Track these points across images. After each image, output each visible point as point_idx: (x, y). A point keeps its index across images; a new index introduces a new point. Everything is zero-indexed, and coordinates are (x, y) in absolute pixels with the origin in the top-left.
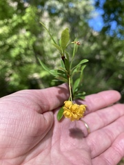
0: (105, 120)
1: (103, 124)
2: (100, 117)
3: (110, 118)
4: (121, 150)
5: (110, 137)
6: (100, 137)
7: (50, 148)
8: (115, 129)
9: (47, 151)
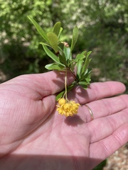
0: (110, 109)
1: (107, 113)
2: (106, 105)
3: (116, 108)
4: (121, 139)
5: (112, 126)
6: (102, 125)
7: (50, 132)
8: (119, 119)
9: (45, 134)
